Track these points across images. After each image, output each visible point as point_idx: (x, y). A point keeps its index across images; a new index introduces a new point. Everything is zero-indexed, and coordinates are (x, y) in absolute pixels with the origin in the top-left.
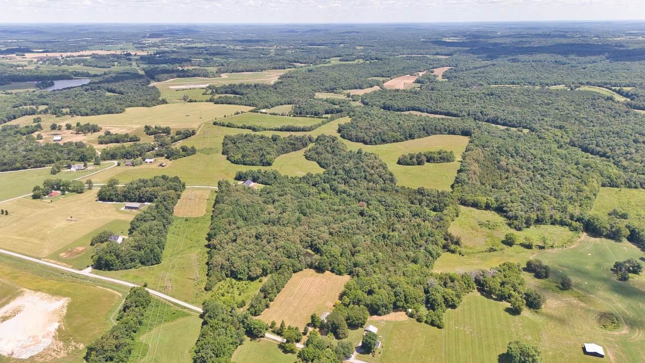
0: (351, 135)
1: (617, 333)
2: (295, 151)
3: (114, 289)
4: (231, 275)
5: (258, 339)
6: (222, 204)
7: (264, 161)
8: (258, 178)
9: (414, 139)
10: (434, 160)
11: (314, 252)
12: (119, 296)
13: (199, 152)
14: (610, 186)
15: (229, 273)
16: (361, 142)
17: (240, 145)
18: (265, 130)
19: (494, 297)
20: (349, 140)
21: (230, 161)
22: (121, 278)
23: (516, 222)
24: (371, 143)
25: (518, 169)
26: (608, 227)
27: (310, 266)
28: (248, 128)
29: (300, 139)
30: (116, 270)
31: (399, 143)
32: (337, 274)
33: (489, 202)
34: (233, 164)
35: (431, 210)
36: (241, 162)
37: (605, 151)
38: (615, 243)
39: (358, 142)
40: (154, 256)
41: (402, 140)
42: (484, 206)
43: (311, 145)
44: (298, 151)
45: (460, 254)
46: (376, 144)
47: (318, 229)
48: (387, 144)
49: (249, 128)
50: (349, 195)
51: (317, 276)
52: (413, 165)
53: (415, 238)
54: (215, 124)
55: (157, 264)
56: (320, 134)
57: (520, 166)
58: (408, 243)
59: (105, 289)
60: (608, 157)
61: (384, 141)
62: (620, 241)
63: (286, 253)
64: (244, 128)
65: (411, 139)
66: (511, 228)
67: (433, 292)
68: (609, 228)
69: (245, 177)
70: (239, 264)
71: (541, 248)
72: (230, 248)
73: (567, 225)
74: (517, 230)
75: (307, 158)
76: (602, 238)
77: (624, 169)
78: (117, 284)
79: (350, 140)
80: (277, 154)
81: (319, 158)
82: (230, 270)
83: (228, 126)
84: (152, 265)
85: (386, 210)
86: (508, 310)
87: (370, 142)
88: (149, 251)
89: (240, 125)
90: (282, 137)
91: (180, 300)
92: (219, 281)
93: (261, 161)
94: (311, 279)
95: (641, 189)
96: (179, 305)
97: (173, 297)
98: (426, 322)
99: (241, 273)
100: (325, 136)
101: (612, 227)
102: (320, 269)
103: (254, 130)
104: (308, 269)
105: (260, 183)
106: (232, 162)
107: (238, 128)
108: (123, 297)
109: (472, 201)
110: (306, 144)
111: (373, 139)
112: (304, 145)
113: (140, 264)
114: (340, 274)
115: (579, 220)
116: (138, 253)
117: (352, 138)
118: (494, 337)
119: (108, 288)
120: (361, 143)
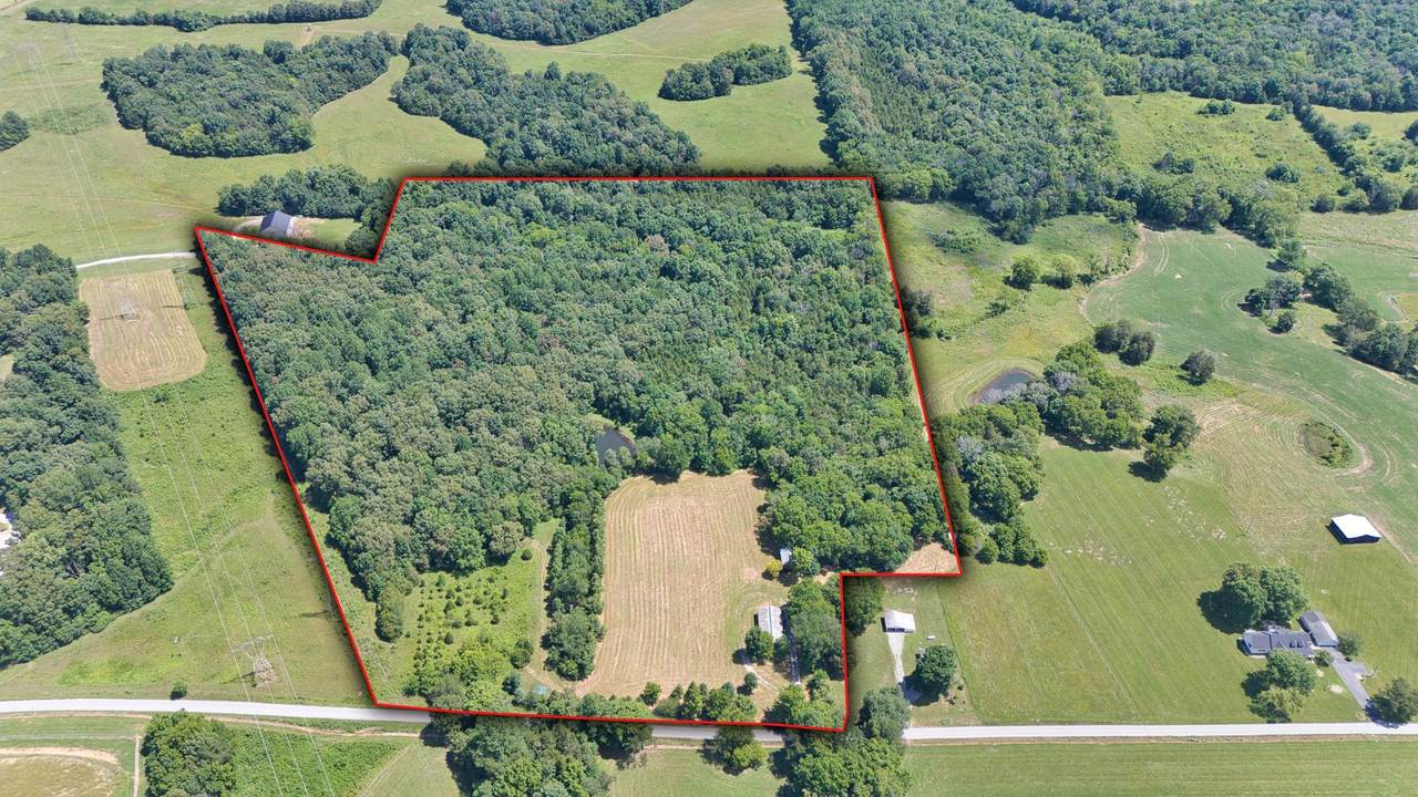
0: (497, 20)
1: (1356, 471)
2: (358, 87)
3: (71, 744)
4: (432, 563)
5: (637, 756)
6: (260, 324)
7: (284, 136)
8: (302, 200)
9: (657, 15)
10: (749, 77)
11: (612, 418)
12: (107, 765)
13: (37, 128)
14: (1117, 94)
15: (426, 560)
16: (529, 39)
17: (174, 91)
18: (219, 23)
19: (1089, 441)
20: (494, 34)
21: (166, 147)
22: (68, 688)
23: (1013, 225)
24: (558, 39)
25: (946, 79)
26: (1189, 202)
27: (636, 469)
28: (157, 22)
29: (359, 47)
30: (23, 661)
31: (627, 30)
32: (711, 474)
33: (940, 181)
34: (182, 159)
35: (816, 225)
36: (209, 148)
37: (1066, 5)
38: (1203, 236)
39: (523, 39)
40: (145, 573)
41: (631, 23)
42: (927, 191)
43: (398, 67)
44: (364, 89)
45: (940, 335)
46: (573, 41)
47: (595, 349)
48: (600, 37)
49: (163, 21)
50: (604, 218)
51: (666, 494)
52: (707, 97)
53: (840, 320)
54: (34, 16)
55: (162, 592)
56: (412, 28)
57: (947, 71)
58: (826, 336)
59: (30, 751)
60: (1077, 19)
61: (591, 31)
62: (1212, 231)
63: (561, 450)
64: (143, 24)
65: (652, 16)
66: (1003, 240)
67: (987, 475)
68: (1191, 205)
69: (254, 203)
70: (451, 529)
71: (1086, 280)
72: (392, 480)
73: (1099, 210)
74: (1016, 243)
75: (405, 108)
76: (1175, 228)
77: (1120, 46)
78: (69, 715)
79: (499, 34)
80: (311, 106)
81: (448, 106)
82: (427, 552)
83: (82, 21)
84: (148, 601)
85: (725, 250)
86: (1137, 469)
87: (559, 36)
88: (119, 562)
89: (129, 14)
90: (298, 46)
91: (325, 703)
92: (407, 594)
93: (274, 138)
94: (656, 507)
95: (1172, 92)
96: (336, 721)
97: (301, 700)
98: (1002, 559)
99: (466, 553)
100: (427, 33)
101: (1196, 201)
102: (664, 472)
103: (181, 25)
104: (630, 478)
105: (312, 216)
106: (175, 152)
107: (123, 23)
108: (127, 763)
109: (900, 186)
110: (382, 62)
111: (563, 29)
112: (377, 68)
113: (105, 615)
114: (722, 471)
115: (1122, 195)
116: (84, 580)
117: (503, 30)
118: (1159, 555)
119: (43, 743)
120: (534, 42)
